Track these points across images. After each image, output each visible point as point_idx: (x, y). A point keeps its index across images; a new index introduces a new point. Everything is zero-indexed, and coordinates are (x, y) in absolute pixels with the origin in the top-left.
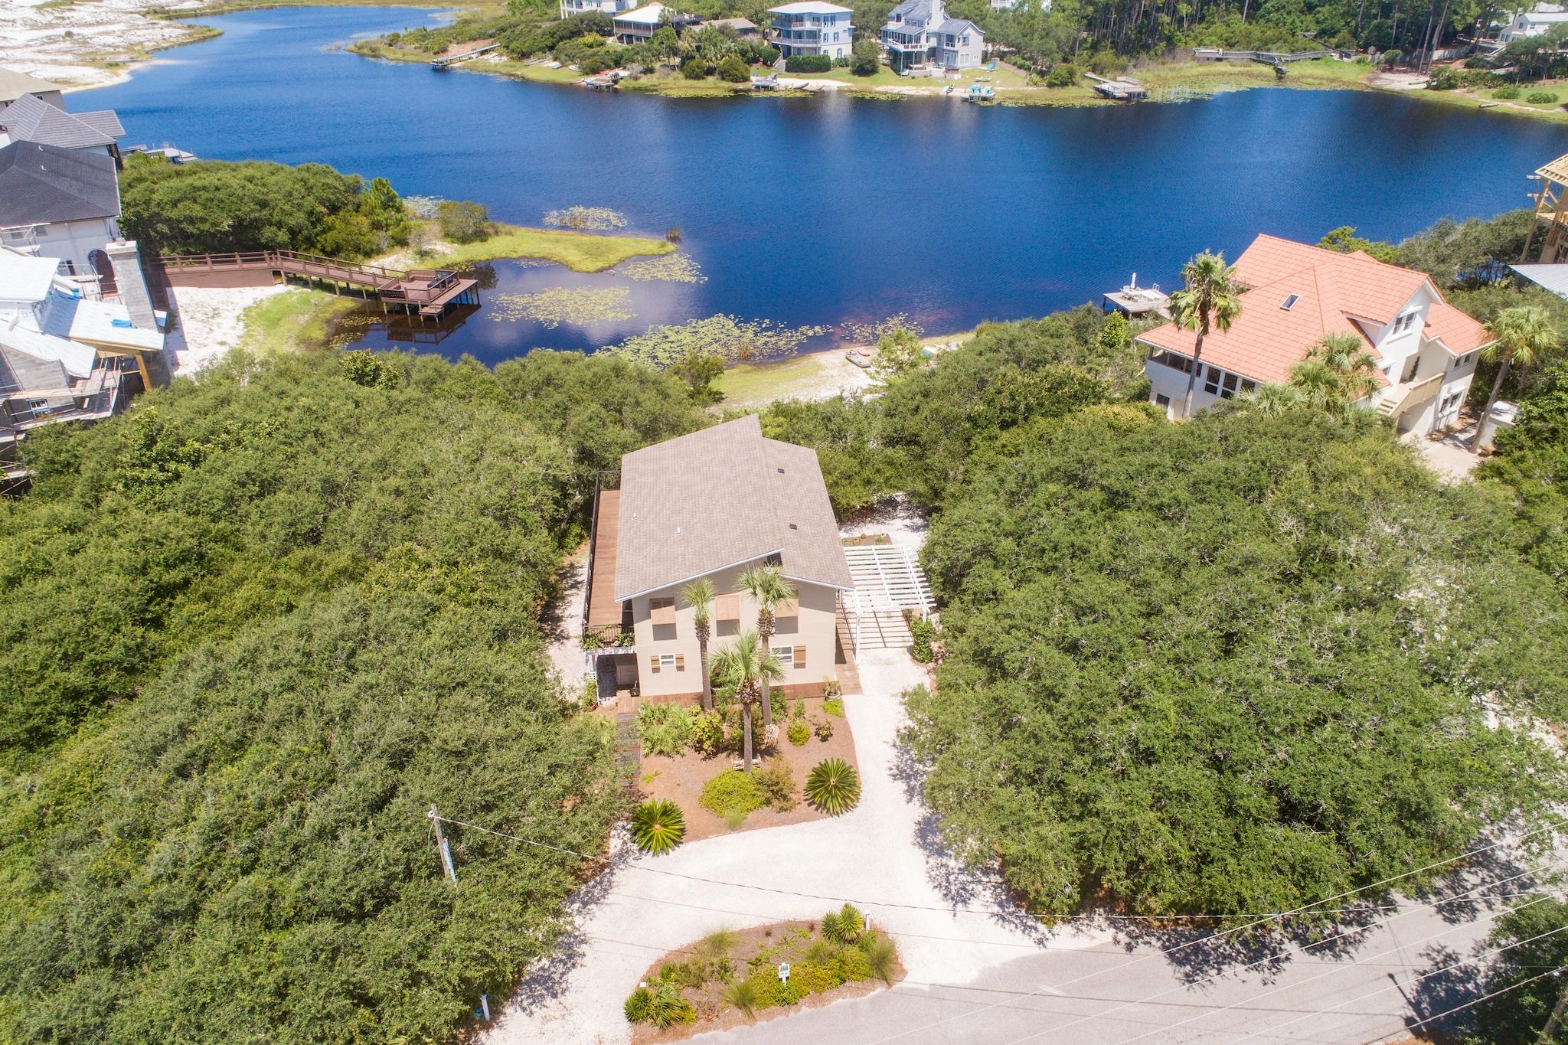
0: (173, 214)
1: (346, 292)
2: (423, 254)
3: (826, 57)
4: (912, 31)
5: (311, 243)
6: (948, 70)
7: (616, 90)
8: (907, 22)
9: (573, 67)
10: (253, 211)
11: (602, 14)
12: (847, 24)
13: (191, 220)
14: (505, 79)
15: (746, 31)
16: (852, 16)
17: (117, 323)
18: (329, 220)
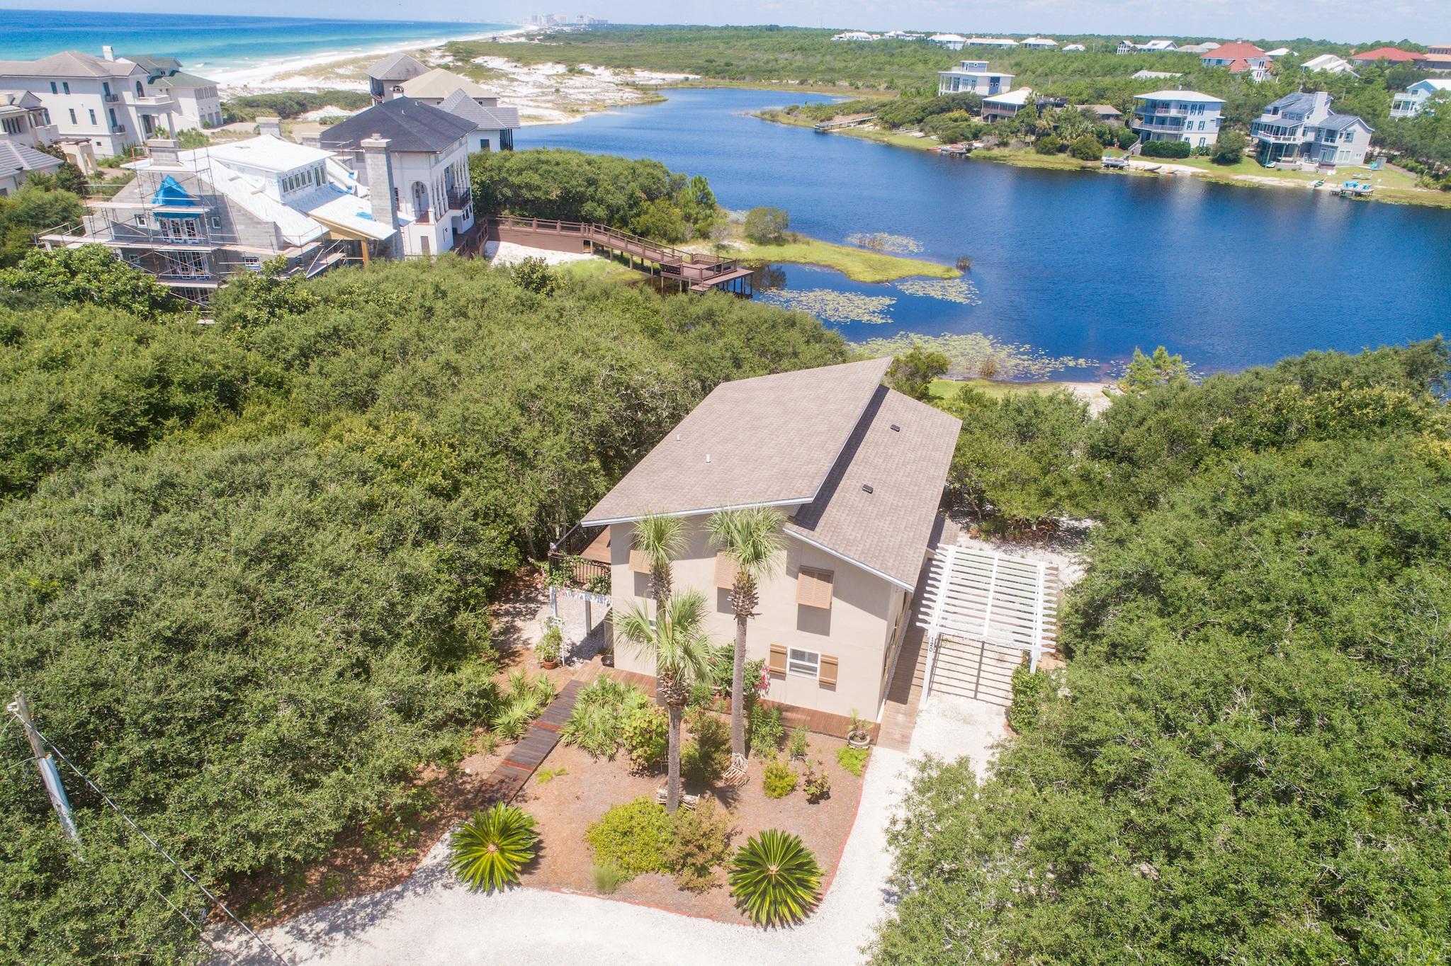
0: (516, 180)
1: (637, 267)
2: (720, 247)
3: (1186, 144)
4: (1289, 123)
5: (624, 222)
6: (1322, 165)
7: (967, 158)
8: (1284, 116)
9: (934, 137)
10: (580, 185)
11: (974, 96)
12: (1217, 114)
13: (529, 187)
14: (871, 142)
15: (1108, 117)
16: (1224, 108)
17: (362, 215)
18: (645, 205)
